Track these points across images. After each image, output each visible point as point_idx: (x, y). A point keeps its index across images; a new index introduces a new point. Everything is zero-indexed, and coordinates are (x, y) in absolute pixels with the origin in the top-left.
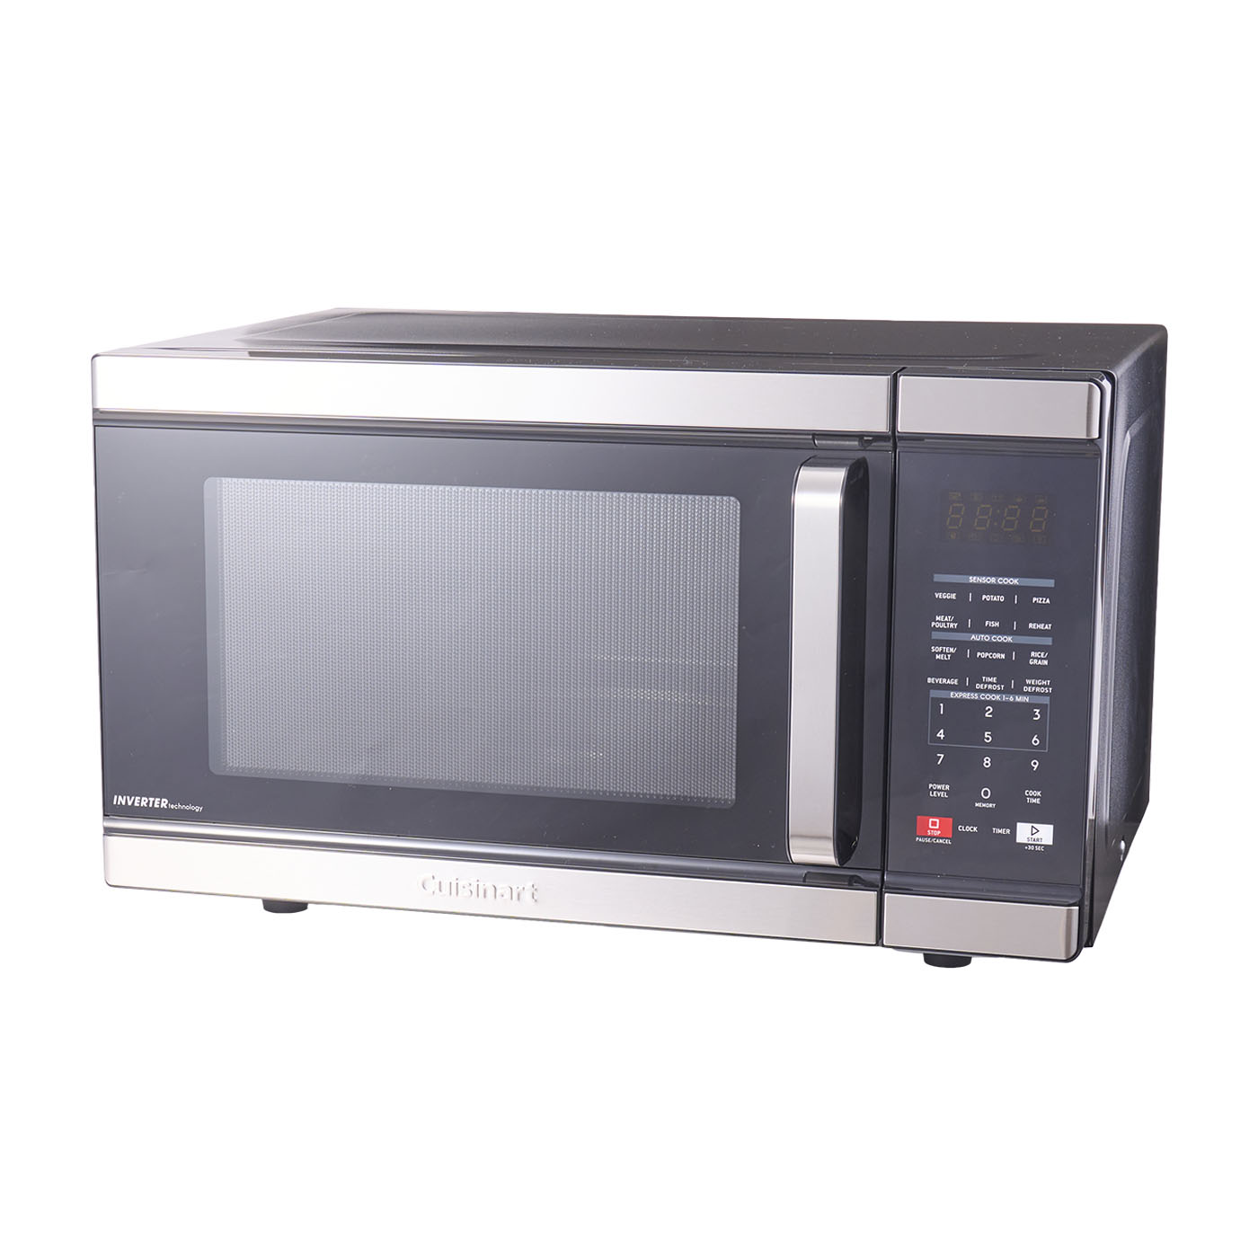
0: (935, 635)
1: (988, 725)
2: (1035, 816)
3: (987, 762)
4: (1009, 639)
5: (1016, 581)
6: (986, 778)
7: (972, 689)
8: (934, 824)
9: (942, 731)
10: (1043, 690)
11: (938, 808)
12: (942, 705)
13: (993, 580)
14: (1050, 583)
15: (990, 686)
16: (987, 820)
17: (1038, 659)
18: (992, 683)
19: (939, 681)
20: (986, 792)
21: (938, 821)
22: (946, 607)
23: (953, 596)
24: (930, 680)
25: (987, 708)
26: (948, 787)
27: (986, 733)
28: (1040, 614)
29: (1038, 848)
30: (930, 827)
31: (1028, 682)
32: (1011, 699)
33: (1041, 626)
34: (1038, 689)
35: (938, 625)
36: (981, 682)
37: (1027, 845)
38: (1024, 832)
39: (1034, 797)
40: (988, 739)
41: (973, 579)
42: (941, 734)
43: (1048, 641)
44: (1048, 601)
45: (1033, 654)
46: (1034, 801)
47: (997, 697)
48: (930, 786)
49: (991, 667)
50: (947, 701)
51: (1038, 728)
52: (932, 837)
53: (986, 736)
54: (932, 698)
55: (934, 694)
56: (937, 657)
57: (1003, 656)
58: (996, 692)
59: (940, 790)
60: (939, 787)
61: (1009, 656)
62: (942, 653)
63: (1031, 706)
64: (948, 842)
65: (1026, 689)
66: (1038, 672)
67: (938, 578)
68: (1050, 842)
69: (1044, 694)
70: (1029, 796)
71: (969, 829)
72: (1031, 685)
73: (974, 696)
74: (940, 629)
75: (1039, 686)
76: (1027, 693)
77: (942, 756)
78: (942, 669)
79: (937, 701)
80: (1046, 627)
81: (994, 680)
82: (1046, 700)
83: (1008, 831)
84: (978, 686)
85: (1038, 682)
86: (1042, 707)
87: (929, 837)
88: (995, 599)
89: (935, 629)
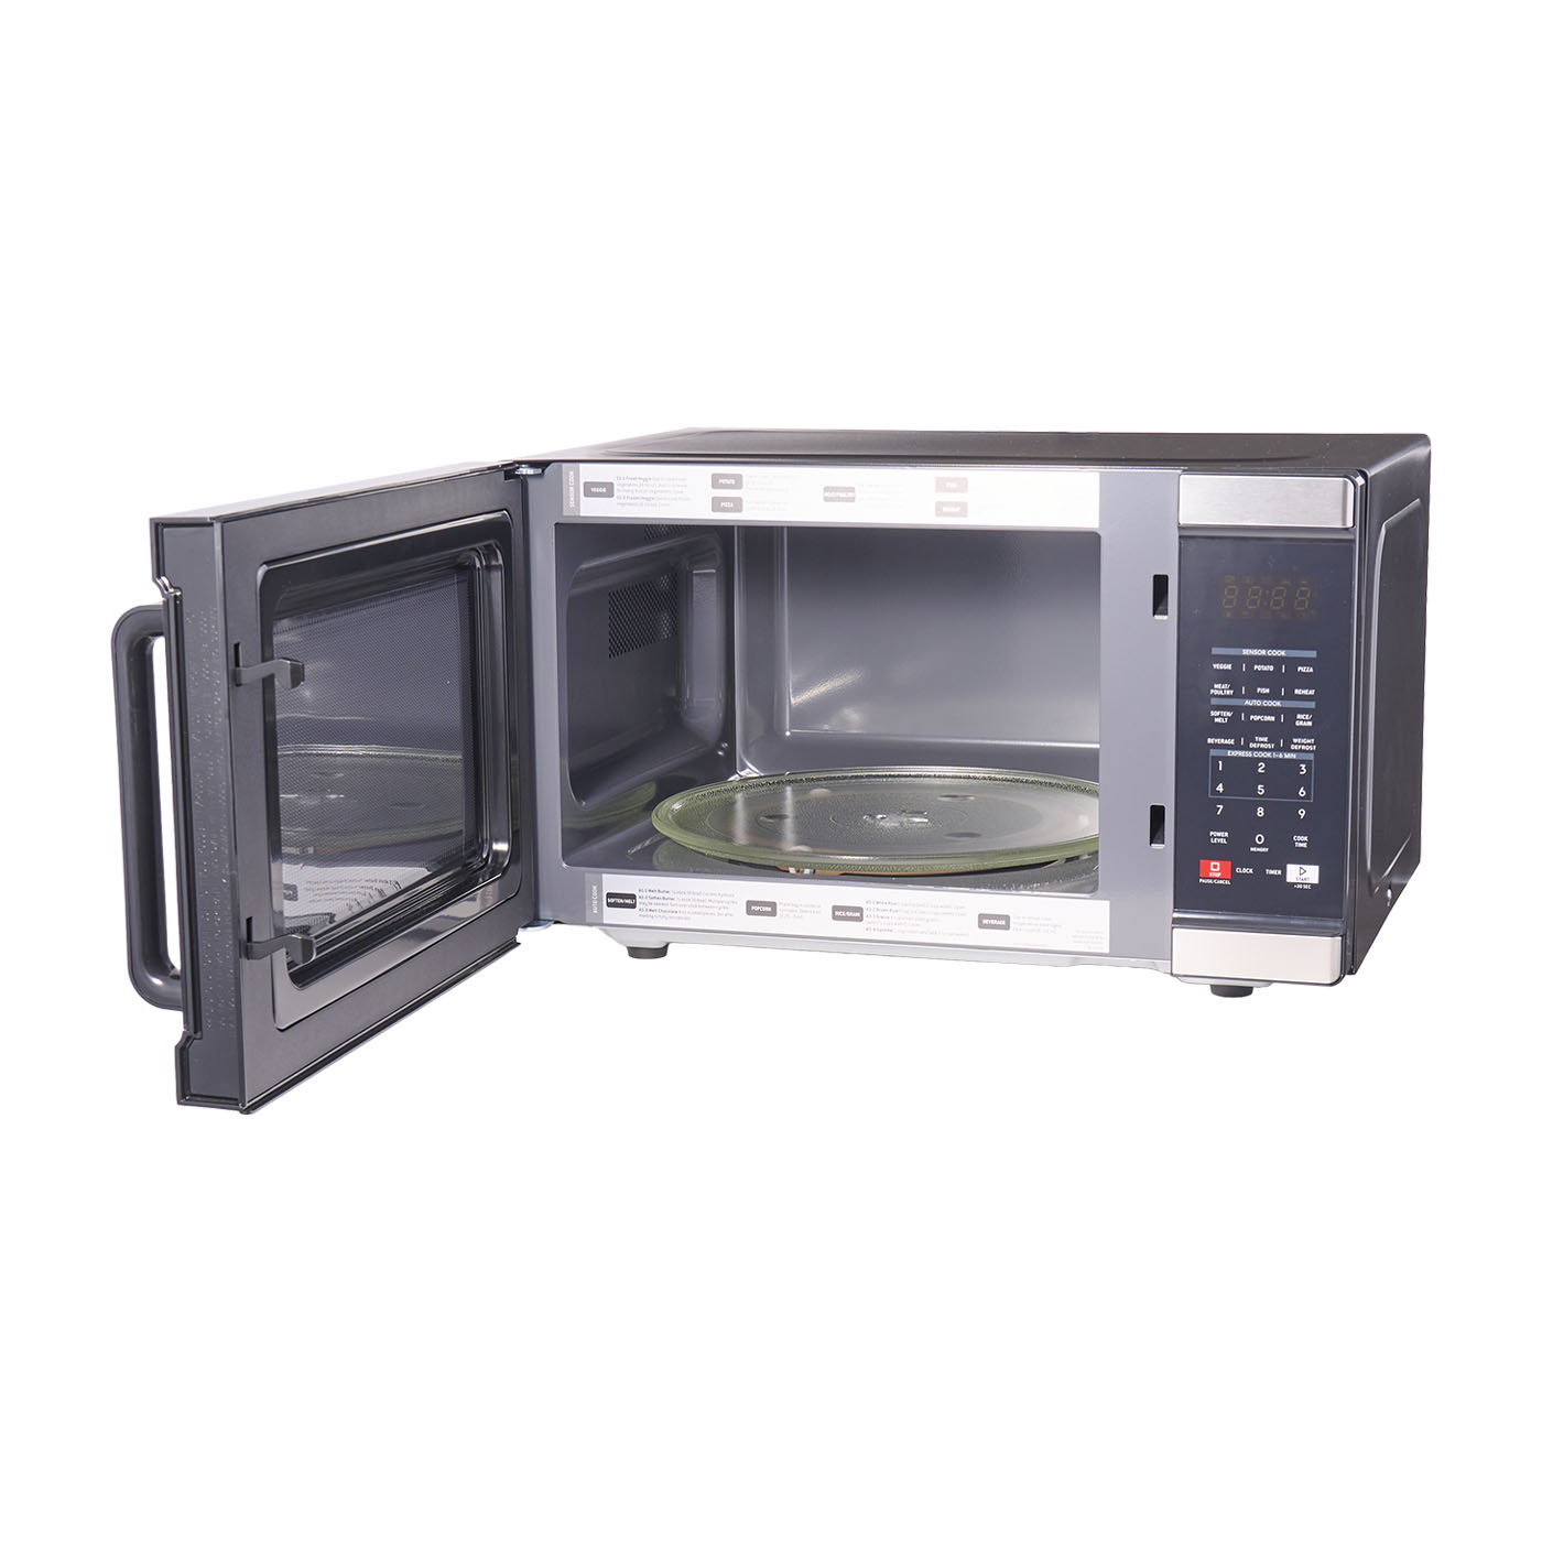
0: (1214, 701)
1: (1261, 779)
2: (1302, 858)
3: (1260, 812)
4: (1278, 704)
5: (1283, 653)
6: (1260, 826)
7: (1247, 748)
8: (1215, 867)
9: (1221, 785)
10: (1308, 748)
11: (1217, 852)
12: (1220, 762)
13: (1263, 652)
14: (1313, 654)
15: (1262, 746)
16: (1260, 862)
17: (1304, 721)
18: (1264, 742)
19: (1218, 741)
20: (1260, 838)
21: (1218, 864)
22: (1223, 677)
23: (1229, 667)
24: (1210, 741)
25: (1260, 765)
26: (1226, 834)
27: (1259, 786)
28: (1305, 681)
29: (1306, 887)
30: (1212, 869)
31: (1295, 740)
32: (1281, 756)
33: (1305, 692)
34: (1303, 747)
35: (1216, 692)
36: (1254, 742)
37: (1296, 884)
38: (1294, 873)
39: (1301, 841)
40: (1261, 791)
41: (1246, 652)
42: (1220, 788)
43: (1312, 705)
44: (1311, 670)
45: (1299, 716)
46: (1301, 845)
47: (1269, 755)
48: (1212, 833)
49: (1262, 729)
50: (1226, 759)
51: (1305, 781)
52: (1213, 878)
53: (1259, 789)
54: (1211, 756)
55: (1213, 752)
56: (1216, 720)
57: (1273, 719)
58: (1268, 750)
59: (1220, 837)
60: (1219, 834)
61: (1278, 718)
62: (1220, 717)
63: (1297, 763)
64: (1227, 882)
65: (1293, 747)
66: (1303, 732)
67: (1216, 651)
68: (1316, 881)
69: (1309, 751)
70: (1297, 841)
71: (1245, 870)
72: (1297, 744)
73: (1248, 754)
74: (1217, 696)
75: (1305, 744)
76: (1294, 751)
77: (1221, 807)
78: (1220, 731)
79: (1216, 759)
80: (1310, 693)
81: (1266, 739)
82: (1311, 757)
83: (1280, 872)
84: (1252, 745)
85: (1304, 741)
86: (1308, 763)
87: (1210, 878)
88: (1265, 669)
89: (1213, 695)
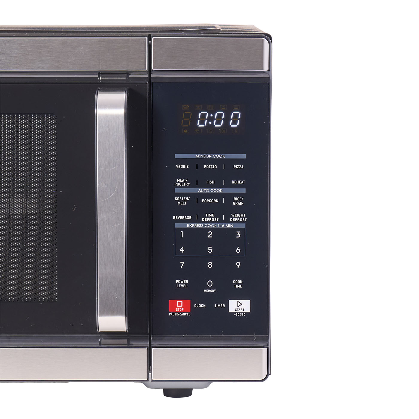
0: (177, 191)
1: (210, 242)
2: (239, 295)
3: (210, 265)
4: (221, 191)
5: (223, 156)
6: (210, 274)
7: (200, 221)
8: (180, 304)
9: (183, 248)
10: (241, 220)
11: (181, 294)
12: (182, 232)
13: (210, 156)
14: (244, 156)
15: (210, 219)
16: (210, 299)
17: (238, 202)
18: (212, 217)
19: (180, 217)
20: (210, 283)
21: (182, 302)
22: (182, 174)
23: (187, 166)
24: (174, 218)
25: (209, 233)
26: (187, 281)
27: (209, 247)
28: (238, 175)
29: (242, 315)
30: (177, 306)
31: (233, 215)
32: (223, 226)
33: (239, 182)
34: (238, 219)
35: (178, 184)
36: (205, 217)
37: (235, 313)
38: (233, 306)
39: (238, 284)
40: (210, 251)
41: (198, 156)
42: (182, 250)
43: (244, 191)
44: (242, 167)
45: (235, 199)
46: (239, 286)
47: (215, 226)
48: (177, 281)
49: (210, 208)
50: (185, 230)
51: (239, 242)
52: (179, 312)
53: (209, 249)
54: (176, 228)
55: (177, 225)
56: (179, 203)
57: (217, 201)
58: (214, 222)
59: (182, 283)
60: (182, 282)
61: (221, 201)
62: (181, 201)
63: (235, 230)
64: (188, 314)
65: (232, 220)
66: (238, 209)
67: (177, 156)
68: (249, 311)
69: (242, 222)
70: (235, 284)
71: (200, 306)
72: (234, 217)
73: (201, 226)
74: (179, 187)
75: (239, 217)
76: (232, 222)
77: (183, 262)
78: (182, 210)
79: (179, 230)
80: (242, 182)
81: (213, 215)
82: (244, 226)
83: (224, 305)
84: (204, 220)
85: (239, 215)
86: (241, 230)
87: (176, 312)
88: (212, 167)
89: (177, 187)
